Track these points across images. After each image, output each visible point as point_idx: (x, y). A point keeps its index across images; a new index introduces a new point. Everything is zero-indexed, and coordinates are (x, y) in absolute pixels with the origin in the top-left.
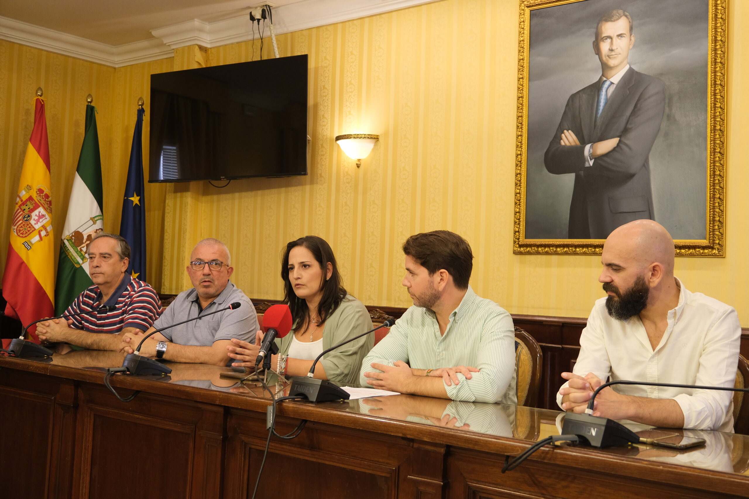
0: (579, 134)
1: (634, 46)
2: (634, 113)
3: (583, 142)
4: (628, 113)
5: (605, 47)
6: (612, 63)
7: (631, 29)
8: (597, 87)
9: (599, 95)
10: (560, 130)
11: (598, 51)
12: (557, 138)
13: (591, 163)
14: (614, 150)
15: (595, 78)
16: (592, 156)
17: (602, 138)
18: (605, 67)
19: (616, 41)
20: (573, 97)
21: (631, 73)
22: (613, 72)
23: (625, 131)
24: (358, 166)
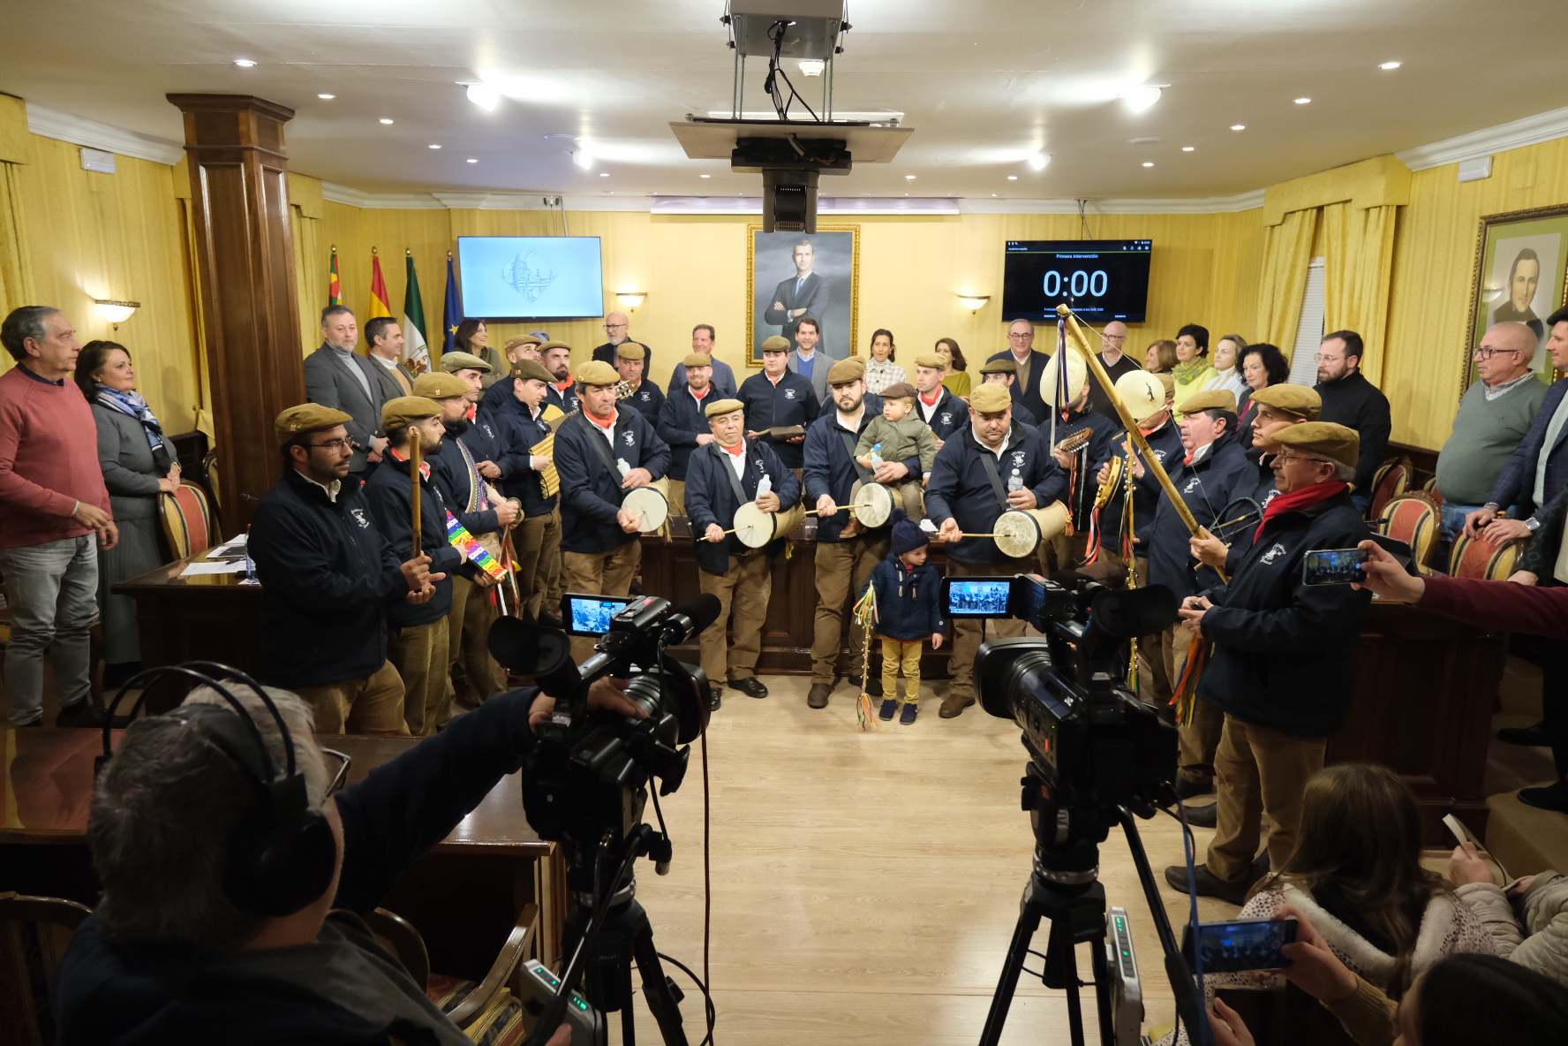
0: (784, 304)
1: (815, 261)
2: (814, 296)
3: (787, 309)
4: (811, 296)
5: (799, 259)
6: (802, 268)
7: (813, 251)
8: (795, 280)
9: (795, 285)
10: (774, 301)
11: (795, 261)
12: (772, 305)
13: (792, 320)
14: (804, 314)
15: (794, 276)
16: (792, 317)
17: (798, 307)
18: (799, 270)
19: (804, 256)
20: (781, 284)
21: (813, 275)
22: (803, 273)
23: (809, 306)
24: (632, 311)
